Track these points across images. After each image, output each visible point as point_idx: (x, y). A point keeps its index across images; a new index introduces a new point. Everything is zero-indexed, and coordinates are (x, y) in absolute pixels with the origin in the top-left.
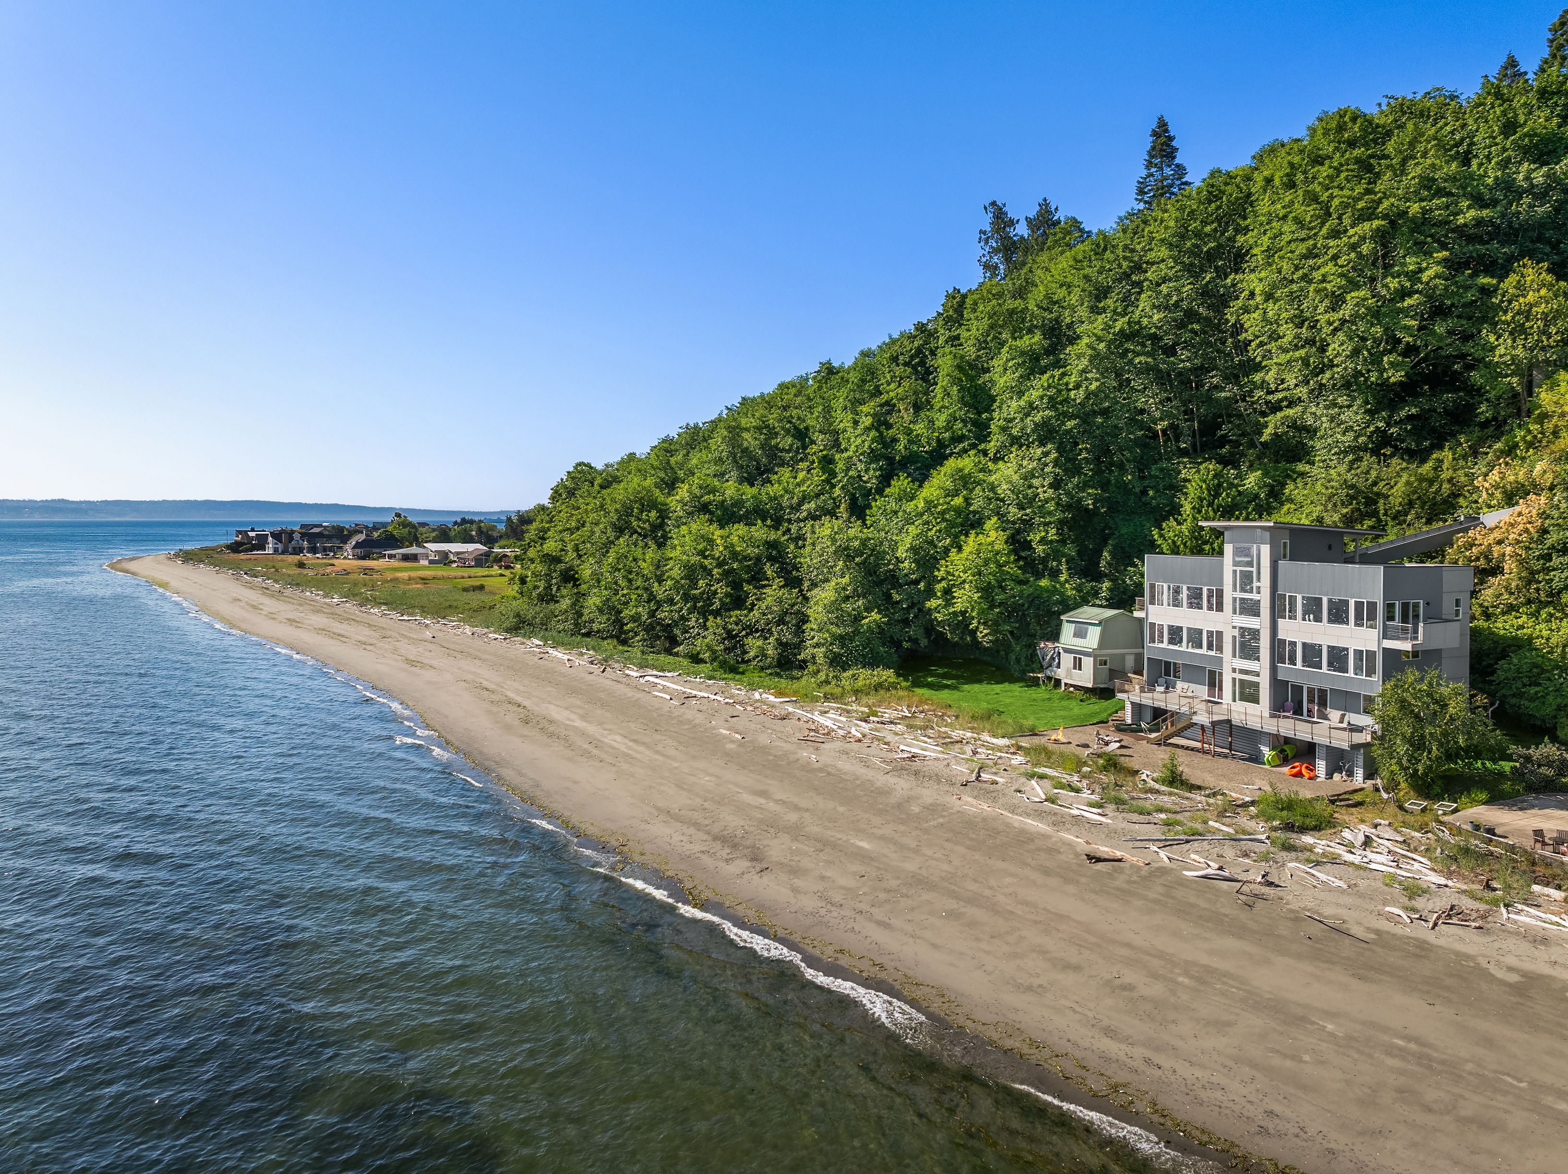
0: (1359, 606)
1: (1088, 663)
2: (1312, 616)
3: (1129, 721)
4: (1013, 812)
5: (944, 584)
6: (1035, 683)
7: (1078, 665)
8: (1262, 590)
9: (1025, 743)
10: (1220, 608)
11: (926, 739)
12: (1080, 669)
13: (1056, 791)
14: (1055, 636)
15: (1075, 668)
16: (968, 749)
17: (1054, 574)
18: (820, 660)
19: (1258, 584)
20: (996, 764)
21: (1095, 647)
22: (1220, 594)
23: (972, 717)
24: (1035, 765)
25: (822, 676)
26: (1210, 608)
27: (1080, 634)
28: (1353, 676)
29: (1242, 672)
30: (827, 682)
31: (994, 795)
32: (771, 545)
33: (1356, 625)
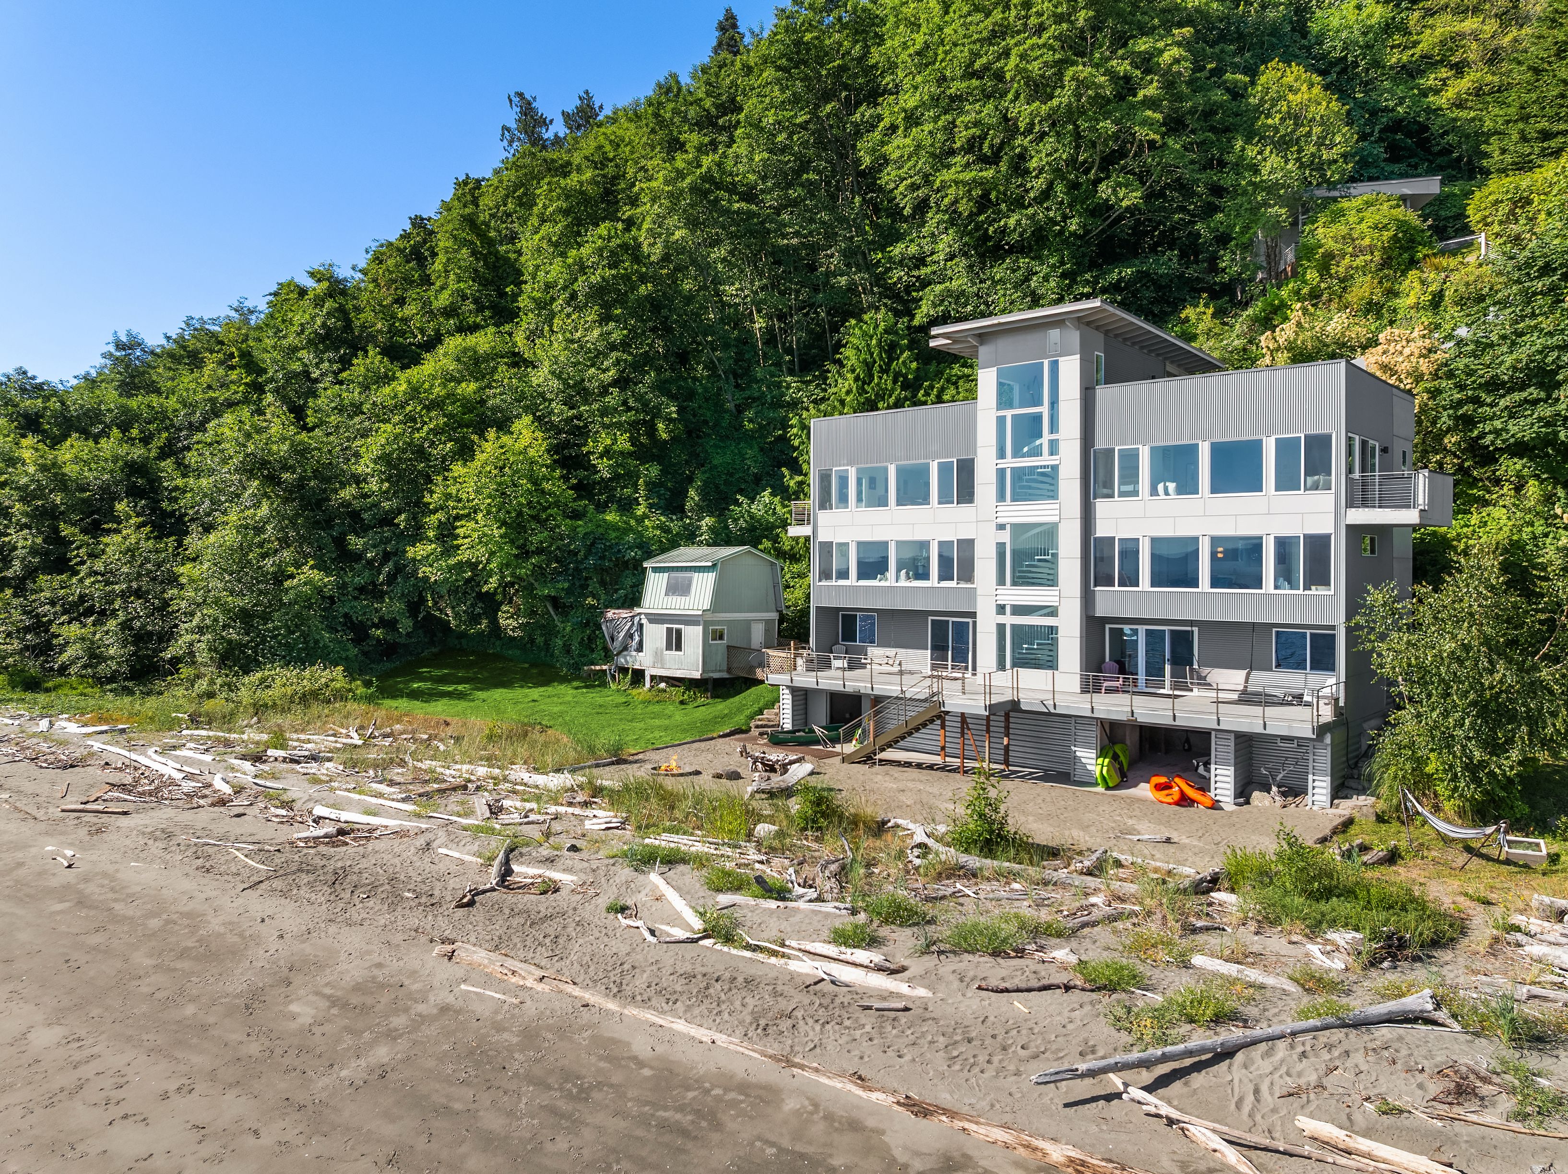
0: (1285, 448)
1: (693, 636)
2: (1172, 486)
3: (788, 726)
4: (618, 992)
5: (440, 516)
6: (598, 681)
7: (675, 641)
8: (1062, 446)
9: (609, 778)
10: (966, 494)
11: (383, 788)
12: (679, 648)
13: (725, 899)
14: (633, 600)
15: (669, 647)
16: (480, 803)
17: (627, 506)
18: (202, 656)
19: (1054, 437)
20: (548, 835)
21: (707, 606)
22: (966, 469)
23: (490, 738)
24: (644, 828)
25: (202, 685)
26: (944, 499)
27: (678, 589)
28: (1272, 591)
29: (1018, 610)
30: (211, 695)
31: (551, 928)
32: (134, 468)
33: (1281, 486)
